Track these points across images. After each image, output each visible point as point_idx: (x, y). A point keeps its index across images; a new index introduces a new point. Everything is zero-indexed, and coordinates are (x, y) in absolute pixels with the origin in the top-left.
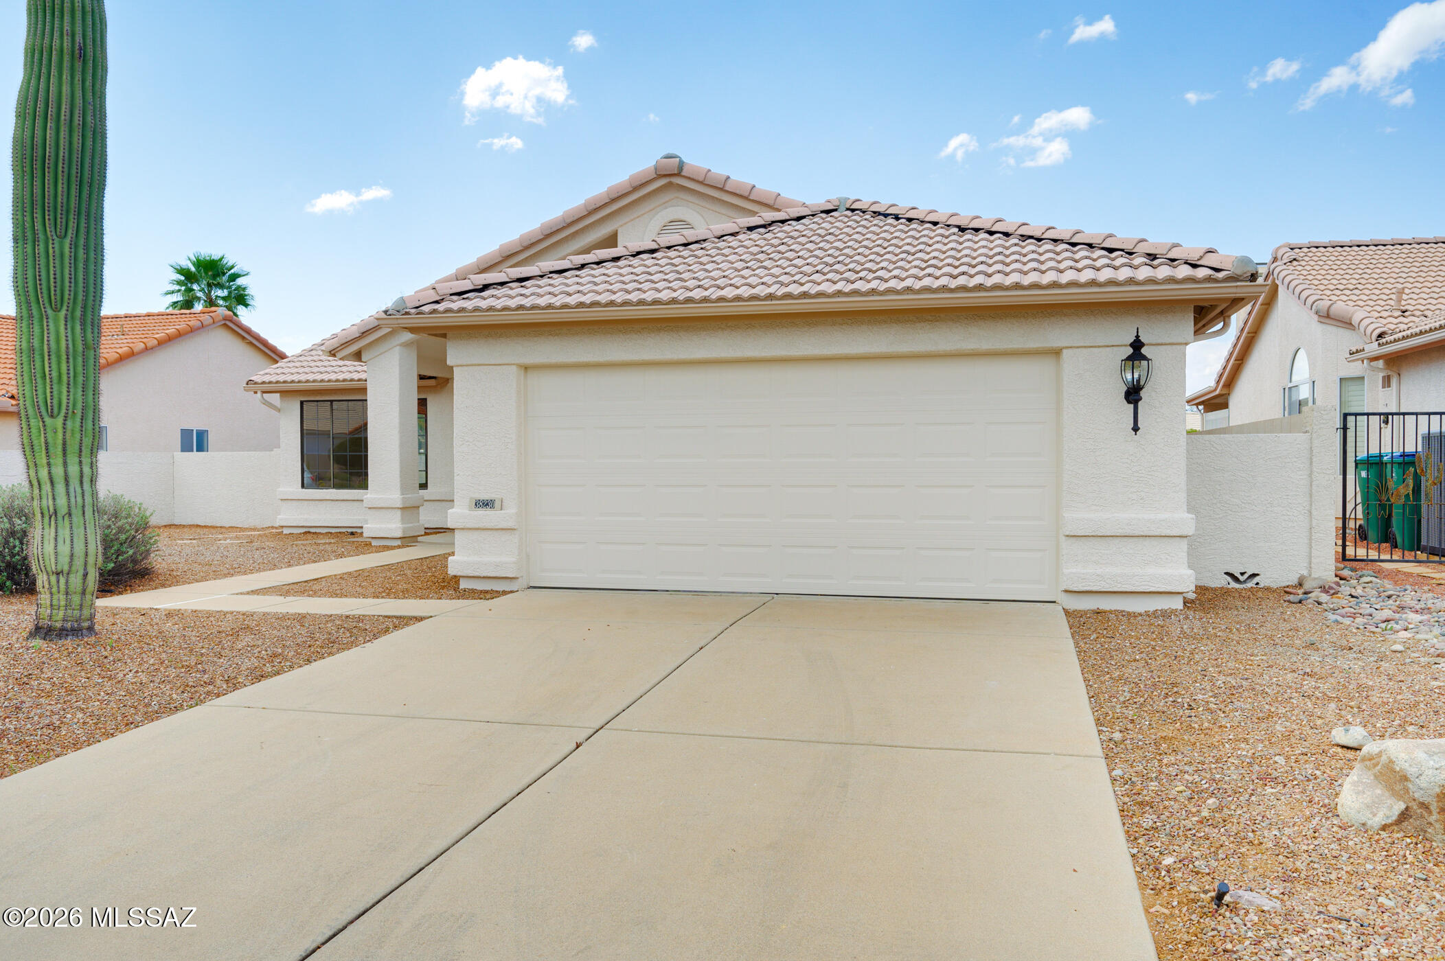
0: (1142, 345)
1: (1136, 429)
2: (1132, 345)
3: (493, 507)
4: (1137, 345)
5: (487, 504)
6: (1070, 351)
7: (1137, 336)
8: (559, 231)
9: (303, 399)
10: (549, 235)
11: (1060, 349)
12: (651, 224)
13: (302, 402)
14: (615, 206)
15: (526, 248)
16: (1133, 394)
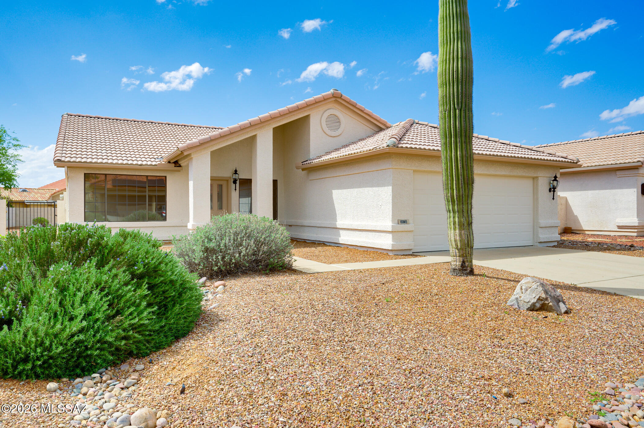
1: (553, 199)
4: (556, 177)
5: (405, 222)
6: (540, 177)
7: (556, 175)
8: (295, 111)
9: (86, 172)
10: (291, 112)
11: (537, 177)
12: (324, 114)
13: (85, 174)
14: (316, 105)
15: (281, 116)
16: (553, 189)
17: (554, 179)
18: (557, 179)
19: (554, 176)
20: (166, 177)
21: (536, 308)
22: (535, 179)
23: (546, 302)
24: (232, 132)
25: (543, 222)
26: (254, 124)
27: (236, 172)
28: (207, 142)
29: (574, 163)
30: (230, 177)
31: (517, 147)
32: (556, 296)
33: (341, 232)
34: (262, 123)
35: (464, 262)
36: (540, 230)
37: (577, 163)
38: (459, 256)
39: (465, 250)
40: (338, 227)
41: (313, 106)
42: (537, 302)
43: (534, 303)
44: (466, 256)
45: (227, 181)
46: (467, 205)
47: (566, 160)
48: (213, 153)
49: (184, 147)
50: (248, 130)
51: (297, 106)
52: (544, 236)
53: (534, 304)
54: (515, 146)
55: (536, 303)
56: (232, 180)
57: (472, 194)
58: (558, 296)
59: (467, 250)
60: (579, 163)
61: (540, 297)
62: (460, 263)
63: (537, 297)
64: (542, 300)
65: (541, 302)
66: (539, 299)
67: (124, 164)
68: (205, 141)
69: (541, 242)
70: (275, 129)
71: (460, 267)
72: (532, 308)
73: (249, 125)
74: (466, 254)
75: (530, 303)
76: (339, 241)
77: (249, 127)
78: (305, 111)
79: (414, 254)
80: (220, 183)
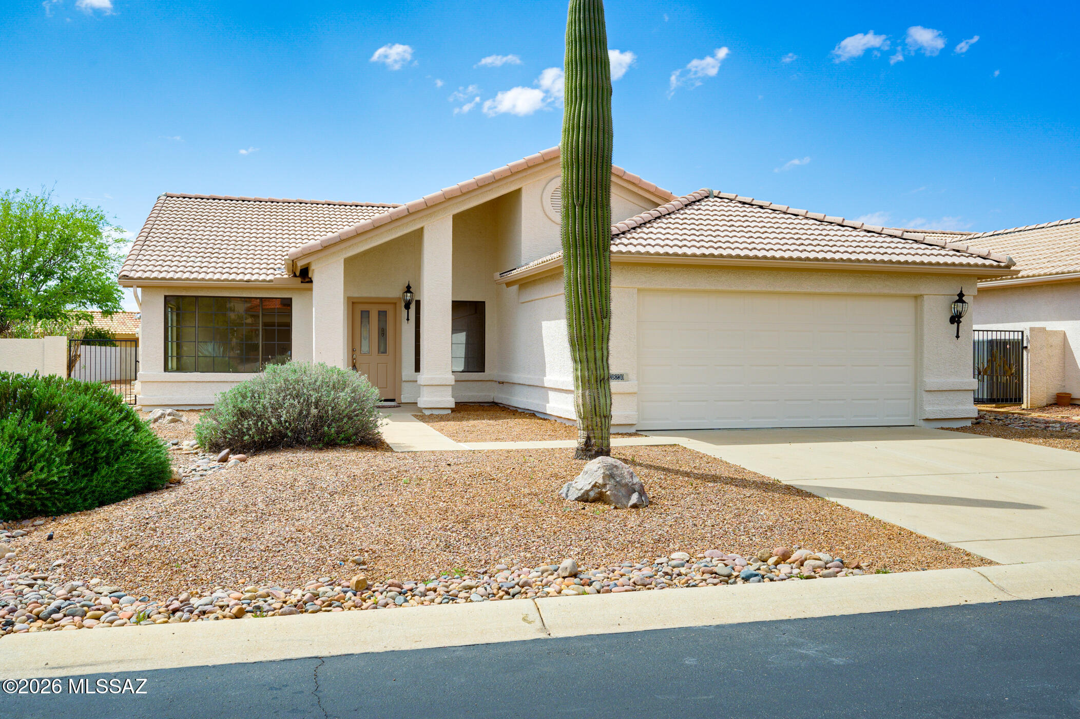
0: (964, 295)
1: (958, 337)
2: (958, 295)
3: (623, 379)
4: (961, 295)
5: (619, 377)
6: (927, 296)
7: (961, 291)
8: (489, 184)
9: (167, 294)
10: (481, 187)
11: (921, 296)
12: (547, 186)
13: (166, 297)
14: (529, 172)
15: (463, 194)
16: (956, 319)
17: (957, 298)
18: (964, 298)
19: (959, 292)
20: (291, 299)
21: (590, 498)
22: (917, 298)
23: (604, 490)
24: (376, 226)
25: (932, 380)
26: (414, 211)
27: (408, 289)
28: (335, 244)
29: (999, 267)
30: (400, 298)
31: (895, 237)
32: (630, 484)
33: (551, 394)
34: (430, 208)
35: (588, 438)
36: (926, 397)
37: (1008, 267)
38: (583, 430)
39: (590, 419)
40: (546, 385)
41: (524, 174)
42: (592, 489)
43: (586, 490)
44: (593, 429)
45: (395, 304)
46: (593, 352)
47: (987, 262)
48: (349, 262)
49: (296, 253)
50: (405, 220)
51: (493, 176)
52: (934, 408)
53: (587, 492)
54: (891, 236)
55: (590, 490)
56: (403, 304)
57: (609, 334)
58: (633, 484)
59: (594, 419)
60: (1013, 268)
61: (596, 483)
62: (584, 440)
63: (593, 483)
64: (598, 487)
65: (597, 490)
66: (594, 486)
67: (223, 281)
68: (330, 243)
69: (927, 420)
70: (455, 217)
71: (583, 446)
72: (584, 498)
73: (406, 213)
74: (592, 427)
75: (582, 491)
76: (546, 410)
77: (406, 216)
78: (511, 182)
79: (639, 433)
80: (383, 308)
